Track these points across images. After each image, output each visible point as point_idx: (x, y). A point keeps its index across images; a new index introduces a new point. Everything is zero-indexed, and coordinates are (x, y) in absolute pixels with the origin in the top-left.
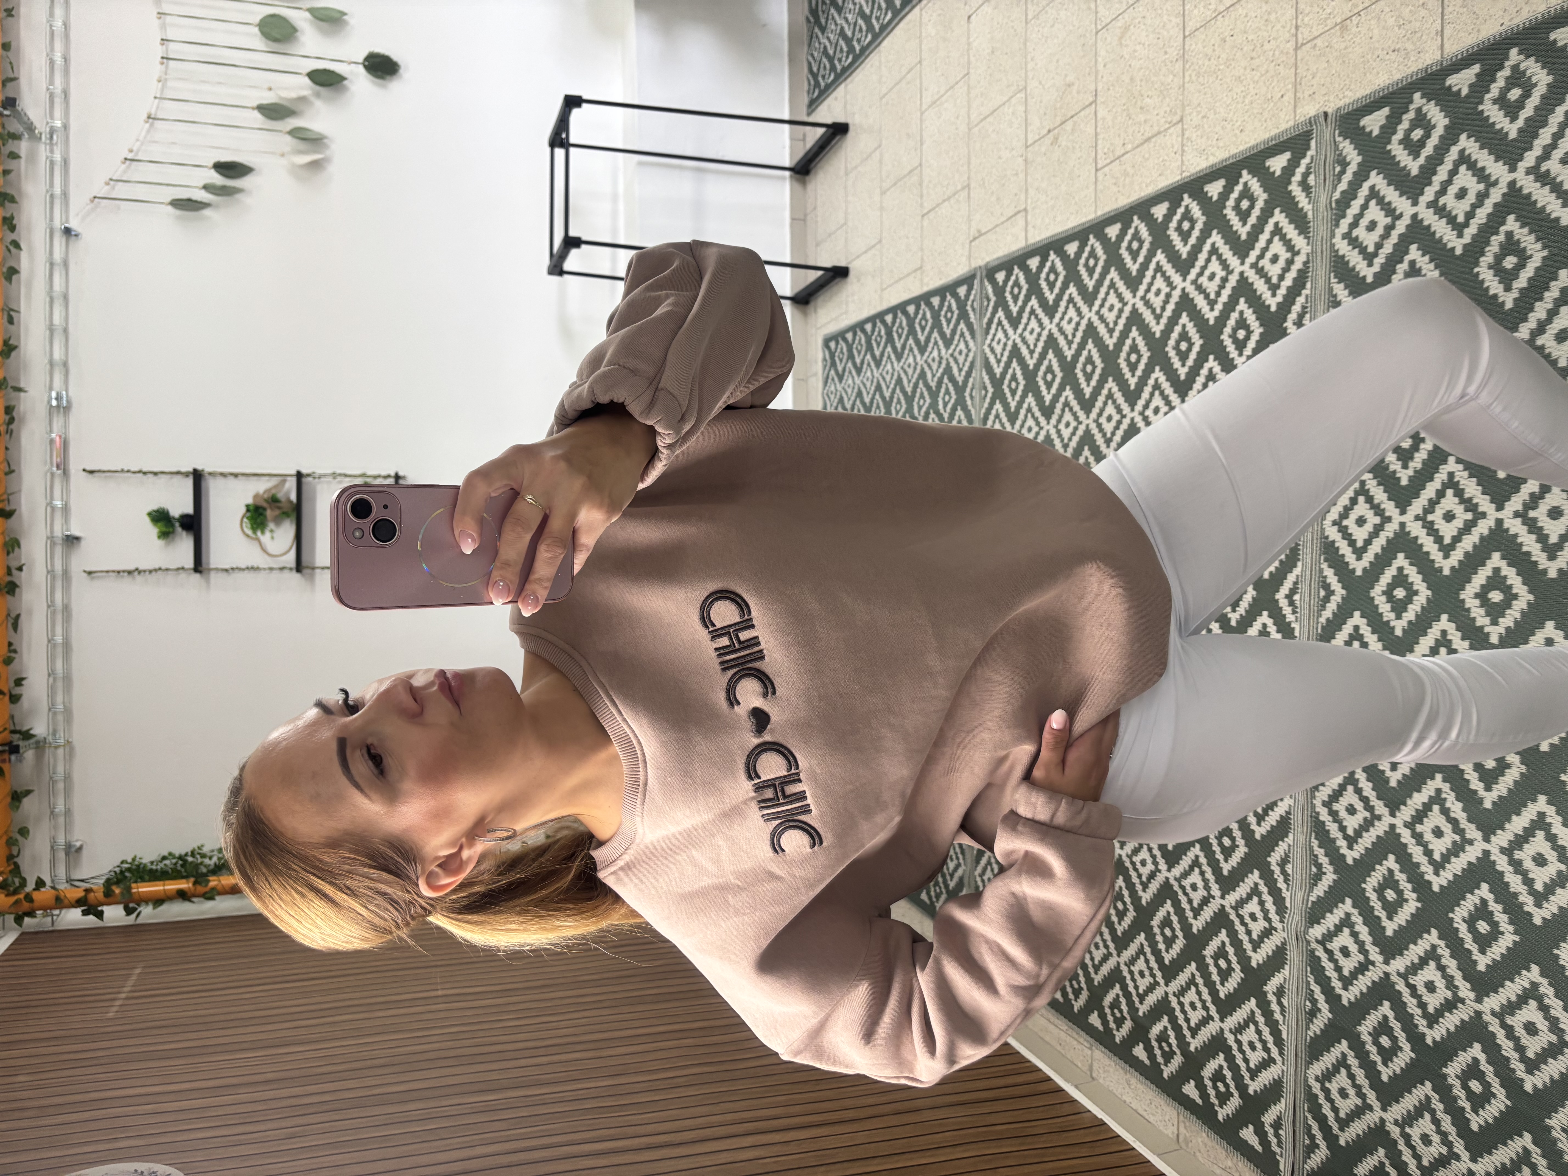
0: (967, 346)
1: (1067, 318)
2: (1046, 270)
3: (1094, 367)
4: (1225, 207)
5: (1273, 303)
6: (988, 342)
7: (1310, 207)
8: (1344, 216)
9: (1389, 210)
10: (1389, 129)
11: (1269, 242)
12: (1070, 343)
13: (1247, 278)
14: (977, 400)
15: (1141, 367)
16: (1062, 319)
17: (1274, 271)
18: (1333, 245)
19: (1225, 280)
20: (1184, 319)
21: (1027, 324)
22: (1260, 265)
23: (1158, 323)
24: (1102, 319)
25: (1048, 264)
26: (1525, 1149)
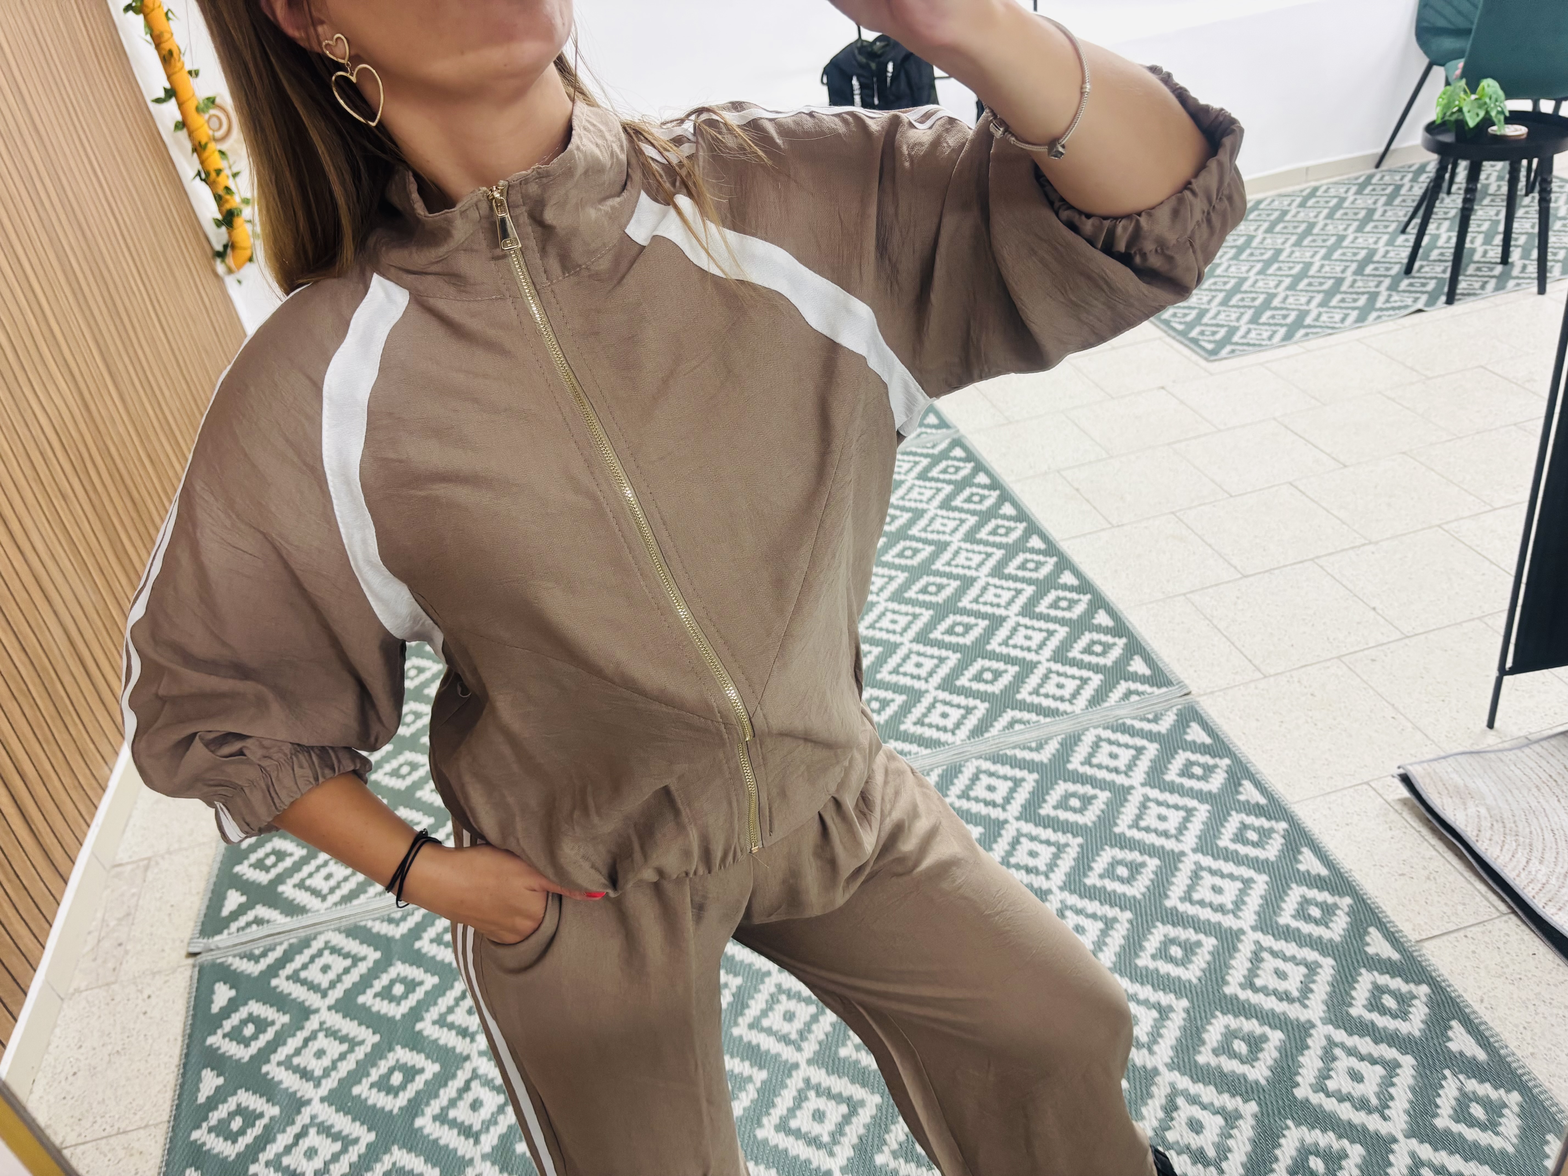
1: (946, 521)
2: (981, 491)
3: (912, 558)
4: (1090, 632)
5: (1024, 694)
7: (1113, 703)
8: (1113, 731)
9: (1131, 766)
10: (1195, 747)
11: (1073, 677)
12: (925, 529)
13: (1035, 667)
15: (927, 598)
16: (943, 517)
17: (1050, 688)
18: (1087, 729)
19: (1029, 649)
20: (983, 623)
21: (926, 487)
22: (1052, 675)
23: (971, 602)
24: (956, 553)
25: (986, 492)
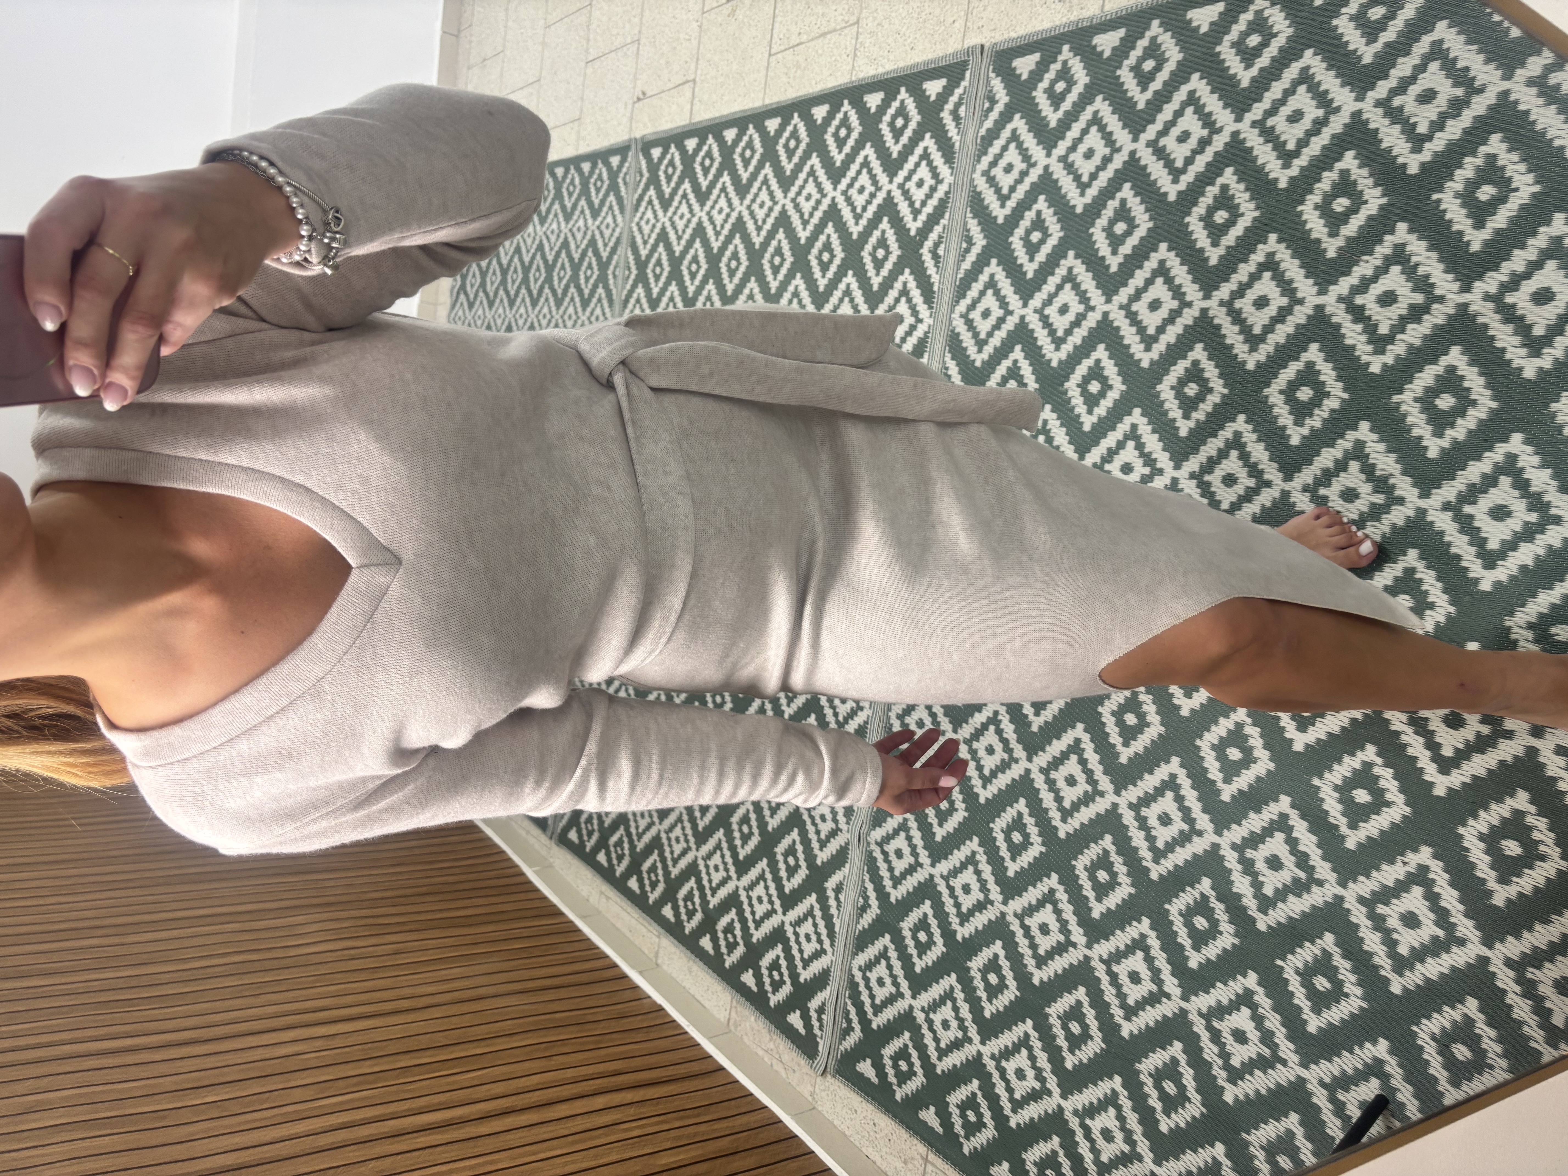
0: (615, 221)
1: (717, 207)
2: (702, 154)
3: (739, 264)
4: (881, 121)
5: (913, 227)
6: (636, 219)
7: (958, 137)
8: (985, 154)
9: (1026, 156)
10: (1037, 75)
11: (917, 165)
12: (717, 234)
13: (893, 198)
14: (620, 278)
15: (784, 271)
16: (713, 207)
17: (918, 195)
18: (972, 180)
19: (873, 196)
20: (830, 229)
21: (677, 208)
22: (906, 187)
23: (804, 229)
24: (752, 214)
25: (705, 148)
26: (1027, 1035)
